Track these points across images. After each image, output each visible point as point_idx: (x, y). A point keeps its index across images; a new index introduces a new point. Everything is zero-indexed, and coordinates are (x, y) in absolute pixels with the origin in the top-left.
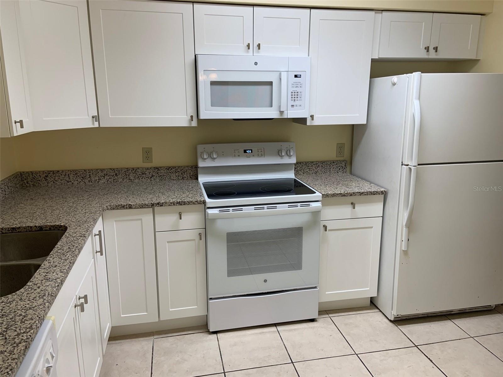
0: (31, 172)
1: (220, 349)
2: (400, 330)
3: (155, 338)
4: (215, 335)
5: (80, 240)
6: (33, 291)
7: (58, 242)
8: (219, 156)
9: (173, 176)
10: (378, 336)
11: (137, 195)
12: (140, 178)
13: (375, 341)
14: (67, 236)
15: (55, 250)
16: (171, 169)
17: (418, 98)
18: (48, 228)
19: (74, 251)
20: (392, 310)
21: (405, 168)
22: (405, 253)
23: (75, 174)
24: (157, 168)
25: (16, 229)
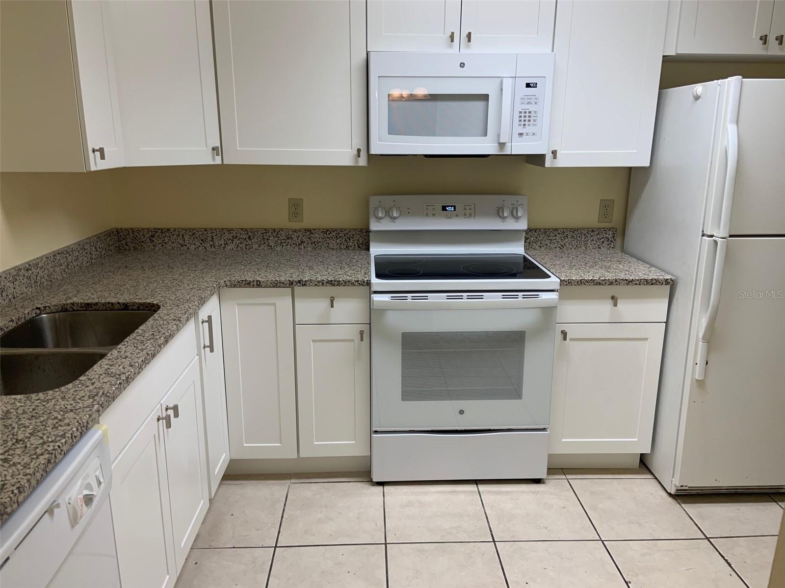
0: (132, 229)
1: (384, 509)
2: (683, 511)
3: (292, 483)
4: (381, 488)
5: (172, 325)
6: (84, 387)
7: (140, 326)
8: (401, 214)
9: (333, 243)
10: (645, 516)
11: (272, 268)
12: (284, 245)
13: (638, 523)
14: (157, 318)
15: (134, 335)
16: (329, 232)
17: (736, 120)
18: (136, 306)
19: (157, 339)
20: (673, 478)
21: (707, 241)
22: (700, 384)
23: (191, 234)
24: (309, 230)
25: (92, 306)
